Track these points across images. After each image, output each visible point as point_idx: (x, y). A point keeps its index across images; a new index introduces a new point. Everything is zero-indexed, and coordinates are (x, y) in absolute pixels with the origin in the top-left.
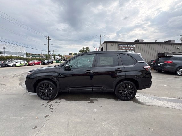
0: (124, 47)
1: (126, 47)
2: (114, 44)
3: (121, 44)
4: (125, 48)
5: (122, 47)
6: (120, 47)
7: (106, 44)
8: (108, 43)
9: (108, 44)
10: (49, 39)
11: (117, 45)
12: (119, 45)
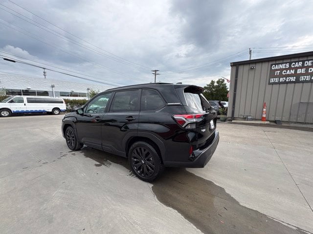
0: (290, 68)
1: (296, 69)
2: (258, 67)
3: (281, 62)
4: (293, 72)
5: (282, 70)
6: (277, 70)
7: (235, 68)
8: (240, 65)
9: (241, 68)
10: (156, 74)
11: (266, 66)
12: (272, 65)
